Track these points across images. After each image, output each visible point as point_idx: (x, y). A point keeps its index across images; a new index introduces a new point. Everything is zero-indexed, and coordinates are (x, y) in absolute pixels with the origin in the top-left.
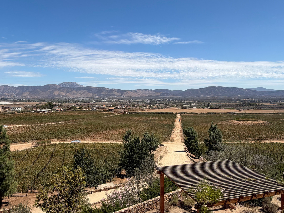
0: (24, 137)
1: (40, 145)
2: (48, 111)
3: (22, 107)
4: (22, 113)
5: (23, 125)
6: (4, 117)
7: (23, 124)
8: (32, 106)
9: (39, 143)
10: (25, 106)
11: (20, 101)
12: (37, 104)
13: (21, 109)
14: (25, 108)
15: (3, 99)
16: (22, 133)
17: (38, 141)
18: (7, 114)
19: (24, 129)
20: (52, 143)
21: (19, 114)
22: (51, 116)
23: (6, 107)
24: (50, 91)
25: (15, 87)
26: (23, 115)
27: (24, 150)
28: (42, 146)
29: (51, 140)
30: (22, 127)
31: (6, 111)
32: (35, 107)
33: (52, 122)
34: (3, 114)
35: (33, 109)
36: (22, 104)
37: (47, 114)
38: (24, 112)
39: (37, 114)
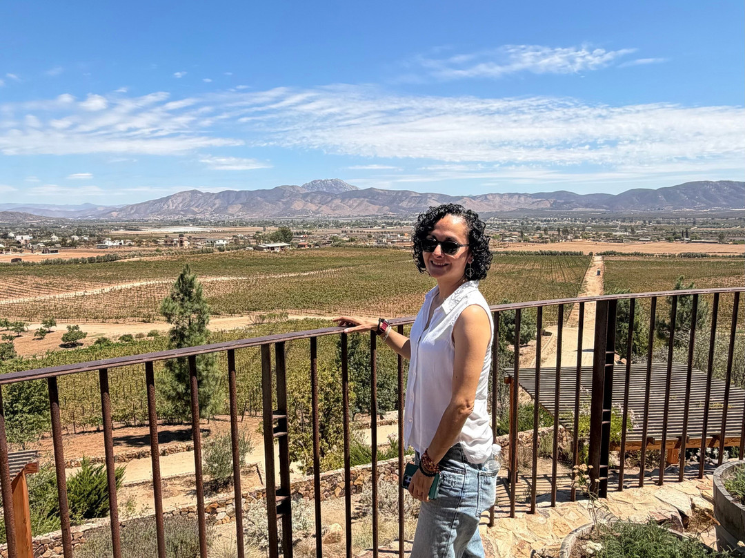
0: (234, 303)
1: (266, 321)
2: (282, 247)
3: (228, 238)
4: (228, 252)
5: (231, 278)
6: (192, 259)
7: (230, 274)
8: (249, 236)
9: (264, 318)
10: (234, 236)
11: (224, 225)
12: (258, 232)
13: (225, 242)
14: (233, 241)
15: (189, 220)
16: (230, 295)
17: (262, 313)
18: (198, 252)
19: (232, 287)
20: (290, 317)
21: (221, 253)
22: (287, 258)
23: (196, 239)
24: (285, 200)
25: (213, 194)
26: (229, 256)
27: (234, 331)
28: (269, 323)
29: (288, 311)
30: (228, 282)
31: (197, 248)
32: (254, 238)
33: (290, 272)
34: (191, 252)
35: (250, 243)
36: (227, 232)
37: (279, 254)
38: (232, 249)
39: (258, 253)
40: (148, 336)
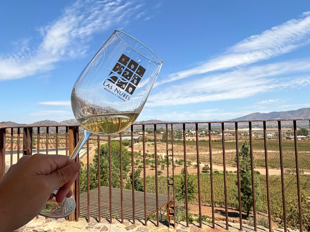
0: (274, 163)
1: (291, 173)
2: (302, 138)
3: (273, 133)
4: (273, 139)
5: (274, 151)
6: (256, 142)
7: (273, 150)
8: (284, 132)
9: (290, 172)
10: (276, 132)
11: (271, 127)
12: (289, 131)
13: (272, 135)
14: (275, 135)
15: (255, 125)
16: (273, 159)
17: (289, 169)
18: (259, 139)
19: (274, 155)
20: (305, 173)
21: (269, 140)
22: (305, 144)
23: (258, 133)
24: (304, 115)
25: (266, 114)
26: (273, 141)
27: (274, 176)
28: (293, 174)
29: (304, 170)
30: (272, 153)
31: (258, 137)
32: (287, 133)
33: (307, 151)
34: (255, 139)
35: (284, 135)
36: (273, 130)
37: (300, 141)
38: (275, 138)
39: (289, 140)
40: (234, 172)
